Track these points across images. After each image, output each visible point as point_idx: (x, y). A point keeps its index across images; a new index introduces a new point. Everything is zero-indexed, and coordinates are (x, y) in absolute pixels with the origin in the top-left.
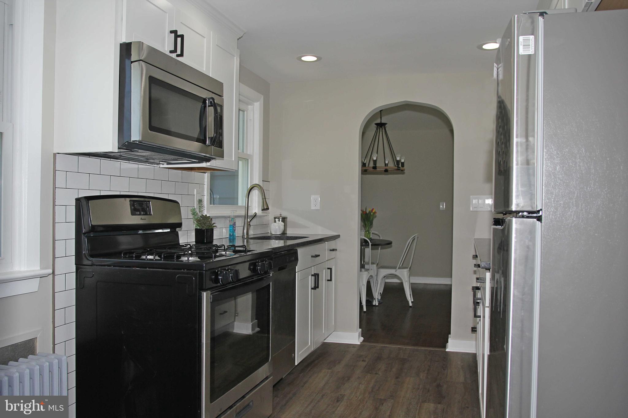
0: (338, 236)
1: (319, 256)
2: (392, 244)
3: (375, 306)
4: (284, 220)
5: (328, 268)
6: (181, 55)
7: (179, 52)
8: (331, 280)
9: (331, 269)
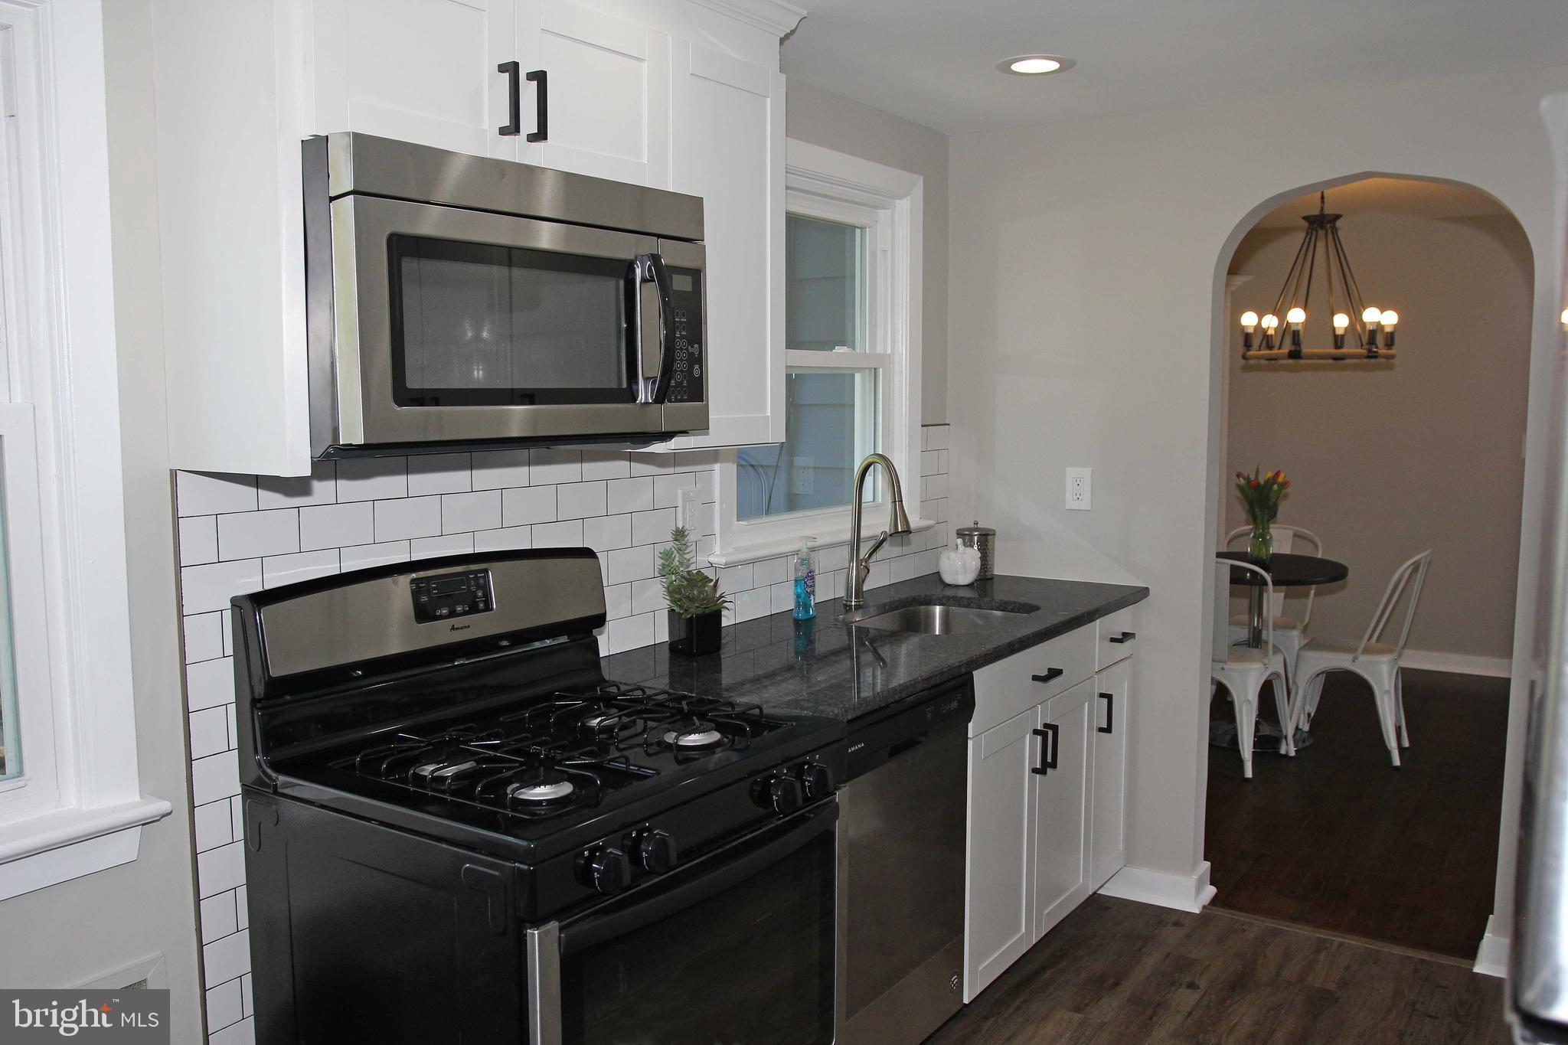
0: (1142, 593)
1: (1059, 672)
2: (1349, 577)
3: (1286, 756)
4: (984, 540)
5: (1102, 695)
6: (541, 135)
8: (1108, 730)
9: (1109, 697)
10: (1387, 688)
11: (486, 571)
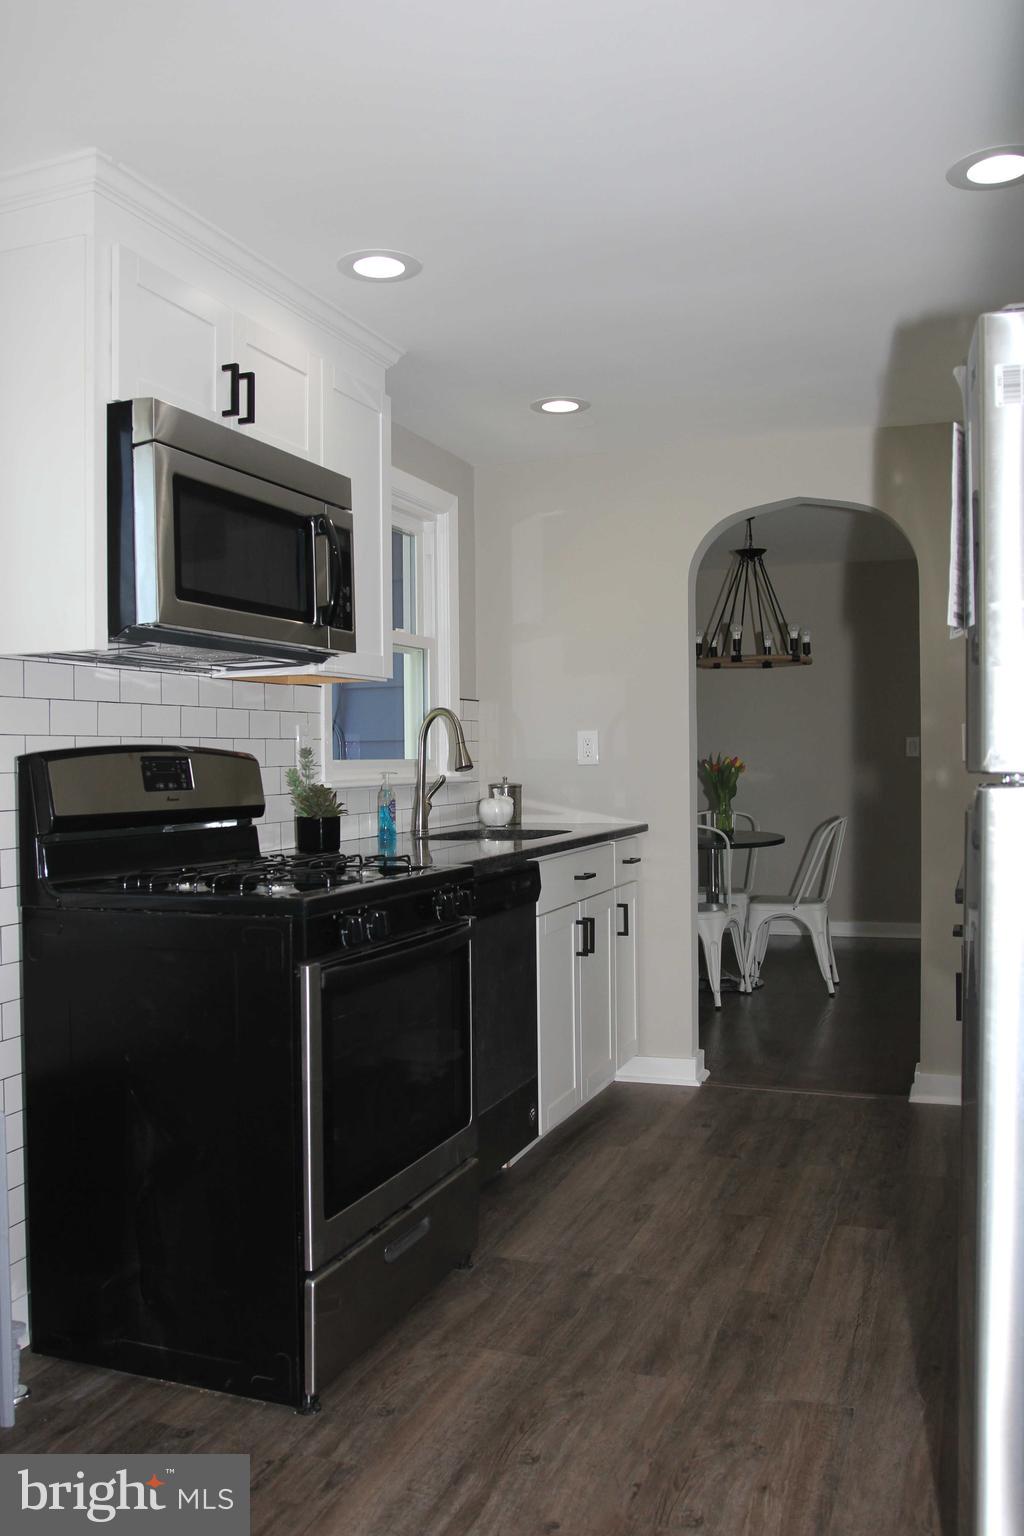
0: (643, 828)
1: (594, 875)
2: (785, 843)
3: (745, 993)
4: (515, 791)
5: (619, 905)
6: (250, 419)
7: (243, 413)
8: (626, 933)
9: (625, 907)
10: (820, 930)
11: (186, 759)
